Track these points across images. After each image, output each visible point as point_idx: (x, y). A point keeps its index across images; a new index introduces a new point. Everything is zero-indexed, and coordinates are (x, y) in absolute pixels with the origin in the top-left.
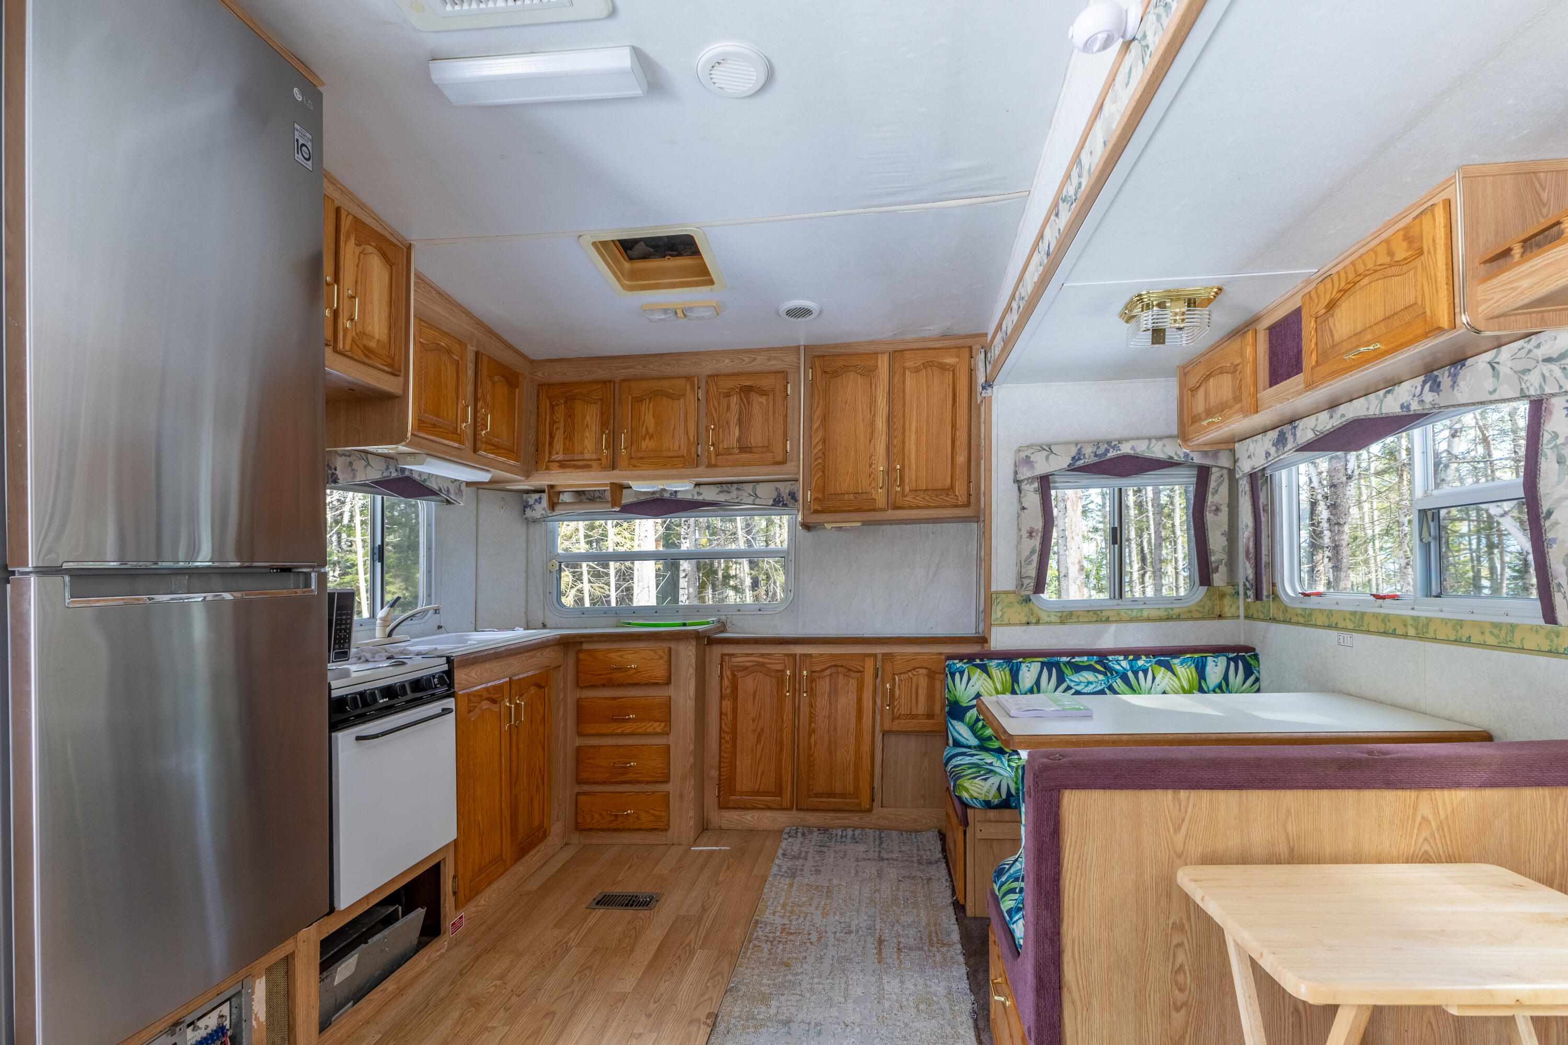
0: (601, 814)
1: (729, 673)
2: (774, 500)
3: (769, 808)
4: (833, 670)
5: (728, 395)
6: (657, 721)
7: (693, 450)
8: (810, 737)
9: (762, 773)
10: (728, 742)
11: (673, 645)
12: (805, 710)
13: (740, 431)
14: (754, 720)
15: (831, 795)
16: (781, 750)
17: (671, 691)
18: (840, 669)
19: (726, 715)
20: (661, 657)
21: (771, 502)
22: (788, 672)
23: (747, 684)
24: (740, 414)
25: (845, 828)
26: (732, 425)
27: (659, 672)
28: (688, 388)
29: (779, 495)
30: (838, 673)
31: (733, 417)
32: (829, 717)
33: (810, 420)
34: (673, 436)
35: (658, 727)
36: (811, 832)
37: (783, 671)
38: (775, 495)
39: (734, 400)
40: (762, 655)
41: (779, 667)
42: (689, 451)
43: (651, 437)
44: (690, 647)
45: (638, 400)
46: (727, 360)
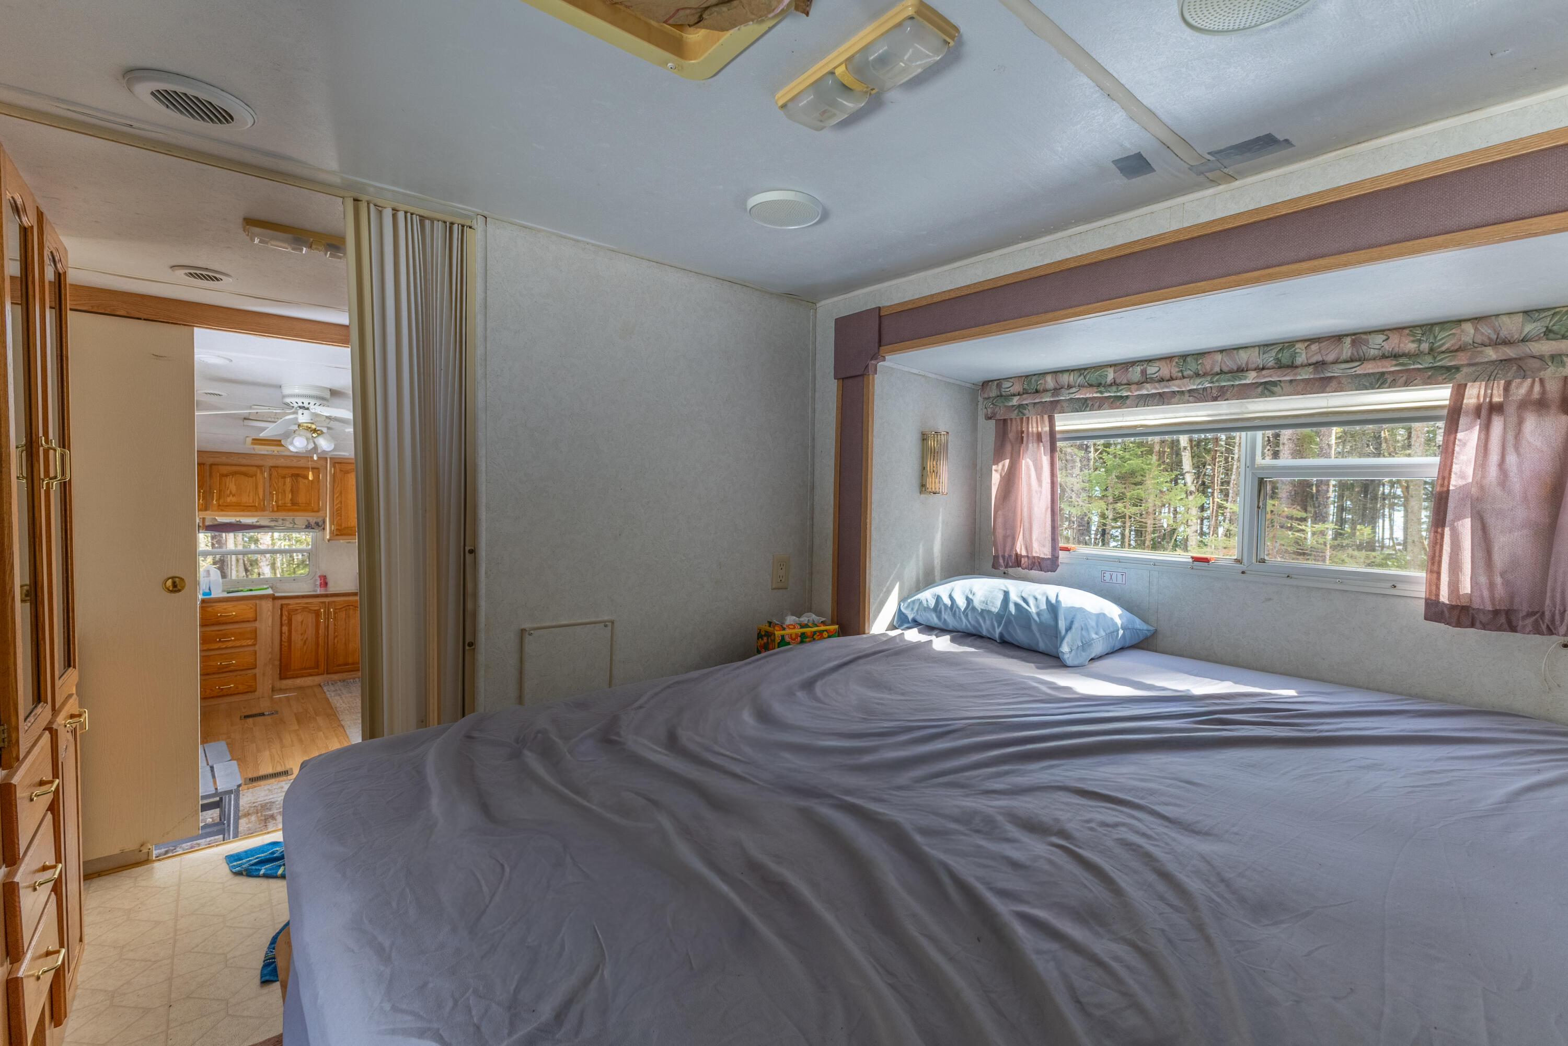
0: (211, 690)
1: (286, 613)
2: (306, 526)
3: (311, 675)
4: (347, 607)
5: (284, 477)
6: (248, 639)
7: (262, 504)
8: (334, 639)
9: (307, 660)
10: (285, 647)
11: (258, 602)
12: (331, 627)
13: (292, 495)
14: (302, 634)
15: (346, 664)
16: (318, 647)
17: (257, 624)
18: (351, 607)
19: (285, 633)
20: (251, 608)
21: (304, 527)
22: (322, 610)
23: (298, 618)
24: (292, 487)
25: (354, 678)
26: (287, 492)
27: (251, 615)
28: (259, 472)
29: (309, 523)
30: (350, 609)
31: (288, 487)
32: (345, 629)
33: (333, 492)
34: (249, 495)
35: (250, 642)
36: (336, 683)
37: (320, 610)
38: (307, 523)
39: (288, 480)
40: (307, 603)
41: (316, 608)
42: (259, 504)
43: (234, 495)
44: (269, 602)
45: (223, 476)
46: (282, 460)
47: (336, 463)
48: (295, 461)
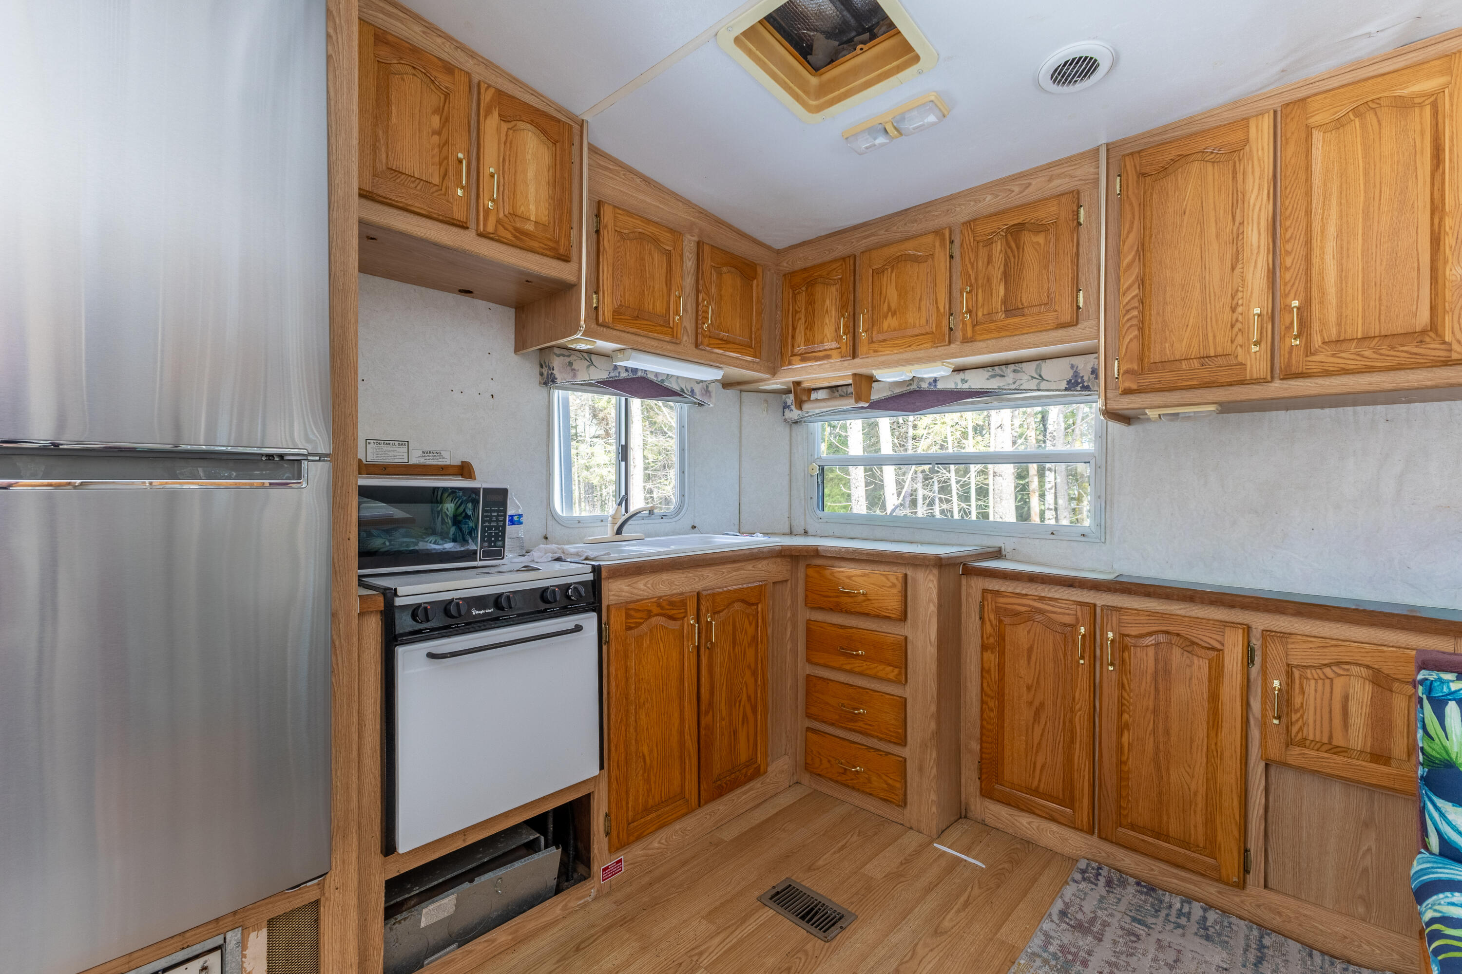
0: (829, 761)
1: (992, 617)
2: (1069, 382)
3: (1053, 819)
4: (1162, 638)
5: (989, 243)
6: (889, 665)
7: (945, 322)
8: (1120, 734)
9: (1043, 767)
10: (991, 710)
11: (910, 572)
12: (1110, 692)
13: (1006, 288)
14: (1029, 688)
15: (1160, 834)
16: (1072, 741)
17: (906, 630)
18: (1175, 639)
19: (989, 671)
20: (894, 586)
21: (1064, 385)
22: (1083, 630)
23: (1020, 635)
24: (1006, 265)
25: (1189, 899)
26: (994, 281)
27: (892, 604)
28: (937, 244)
29: (1076, 374)
30: (1170, 643)
31: (997, 271)
32: (1155, 711)
33: (1115, 254)
34: (920, 308)
35: (891, 673)
36: (1123, 884)
37: (1074, 627)
38: (1069, 375)
39: (998, 247)
40: (1042, 599)
41: (1068, 619)
42: (939, 325)
43: (894, 314)
44: (931, 577)
45: (878, 273)
46: (989, 197)
47: (1124, 156)
48: (1017, 189)
